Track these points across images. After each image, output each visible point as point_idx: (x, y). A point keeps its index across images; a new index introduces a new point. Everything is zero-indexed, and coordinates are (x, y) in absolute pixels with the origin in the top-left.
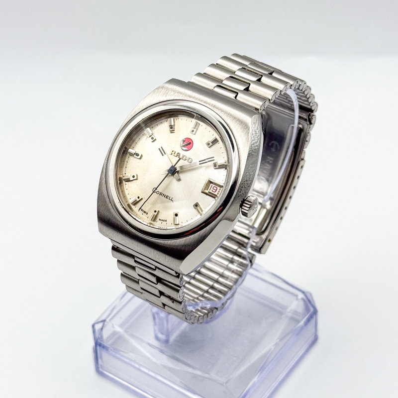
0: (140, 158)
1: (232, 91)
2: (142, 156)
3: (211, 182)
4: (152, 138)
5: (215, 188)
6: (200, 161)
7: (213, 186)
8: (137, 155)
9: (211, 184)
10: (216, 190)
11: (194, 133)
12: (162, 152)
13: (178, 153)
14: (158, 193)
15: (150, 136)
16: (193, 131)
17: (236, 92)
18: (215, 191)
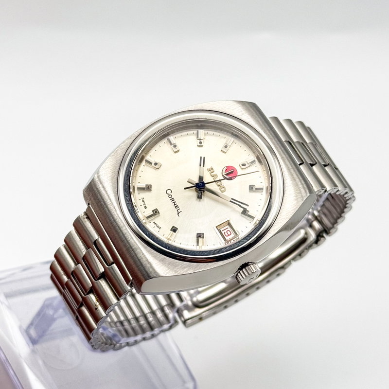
0: (175, 152)
1: (299, 157)
2: (178, 151)
3: (229, 224)
4: (201, 143)
5: (229, 233)
6: (232, 199)
7: (229, 229)
8: (175, 146)
9: (228, 227)
10: (229, 235)
11: (243, 167)
12: (202, 162)
13: (216, 175)
14: (170, 196)
15: (200, 139)
16: (244, 165)
17: (302, 161)
18: (227, 235)
